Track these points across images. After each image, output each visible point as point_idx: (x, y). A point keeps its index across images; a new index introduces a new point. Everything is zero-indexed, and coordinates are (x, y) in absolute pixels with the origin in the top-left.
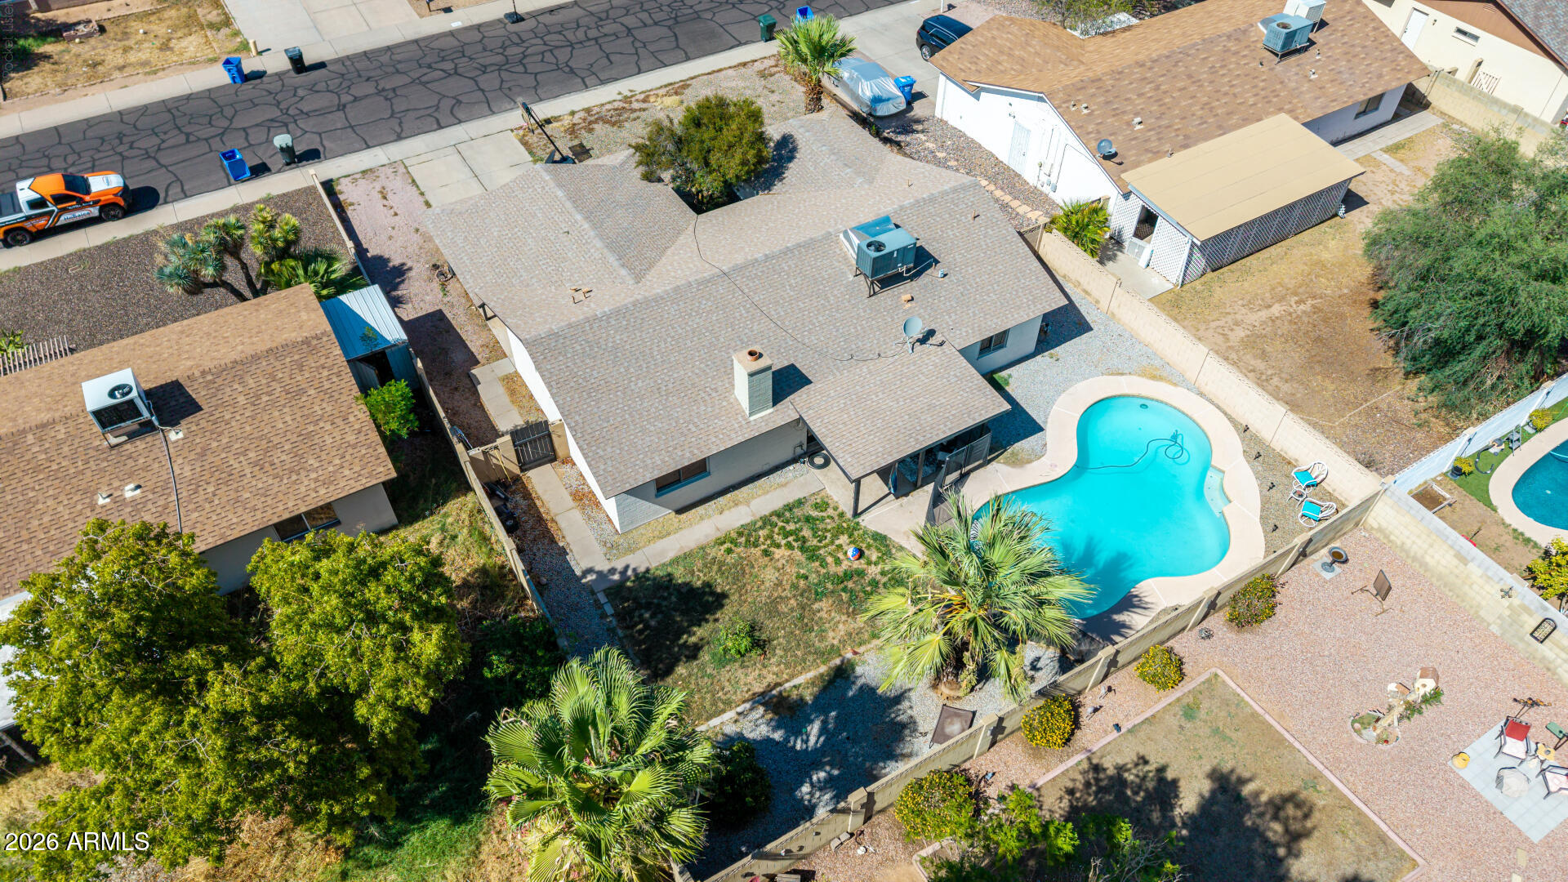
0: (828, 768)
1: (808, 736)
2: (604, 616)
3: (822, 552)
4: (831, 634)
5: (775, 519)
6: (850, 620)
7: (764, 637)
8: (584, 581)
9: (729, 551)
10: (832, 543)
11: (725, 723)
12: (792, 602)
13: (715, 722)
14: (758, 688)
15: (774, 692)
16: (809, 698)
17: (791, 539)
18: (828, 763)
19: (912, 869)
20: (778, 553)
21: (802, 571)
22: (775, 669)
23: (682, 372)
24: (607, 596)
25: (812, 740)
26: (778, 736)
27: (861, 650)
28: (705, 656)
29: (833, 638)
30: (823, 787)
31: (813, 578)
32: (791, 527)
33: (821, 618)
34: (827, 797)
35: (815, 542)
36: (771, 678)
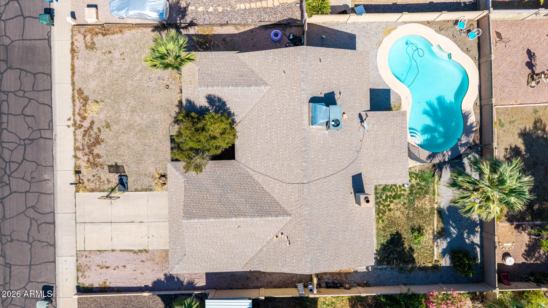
0: (465, 232)
1: (453, 232)
2: (386, 269)
3: (398, 193)
4: (426, 207)
5: (378, 200)
6: (425, 198)
7: (417, 227)
8: (370, 270)
9: (383, 221)
10: (397, 188)
11: (437, 252)
12: (410, 212)
13: (435, 253)
14: (432, 237)
15: (435, 233)
16: (442, 225)
17: (389, 200)
18: (464, 231)
19: (500, 226)
20: (392, 206)
21: (402, 203)
22: (429, 228)
24: (380, 265)
25: (455, 231)
26: (449, 240)
27: (436, 201)
28: (414, 247)
29: (428, 207)
30: (469, 237)
31: (406, 201)
32: (384, 197)
33: (420, 206)
34: (472, 236)
35: (394, 193)
36: (431, 231)
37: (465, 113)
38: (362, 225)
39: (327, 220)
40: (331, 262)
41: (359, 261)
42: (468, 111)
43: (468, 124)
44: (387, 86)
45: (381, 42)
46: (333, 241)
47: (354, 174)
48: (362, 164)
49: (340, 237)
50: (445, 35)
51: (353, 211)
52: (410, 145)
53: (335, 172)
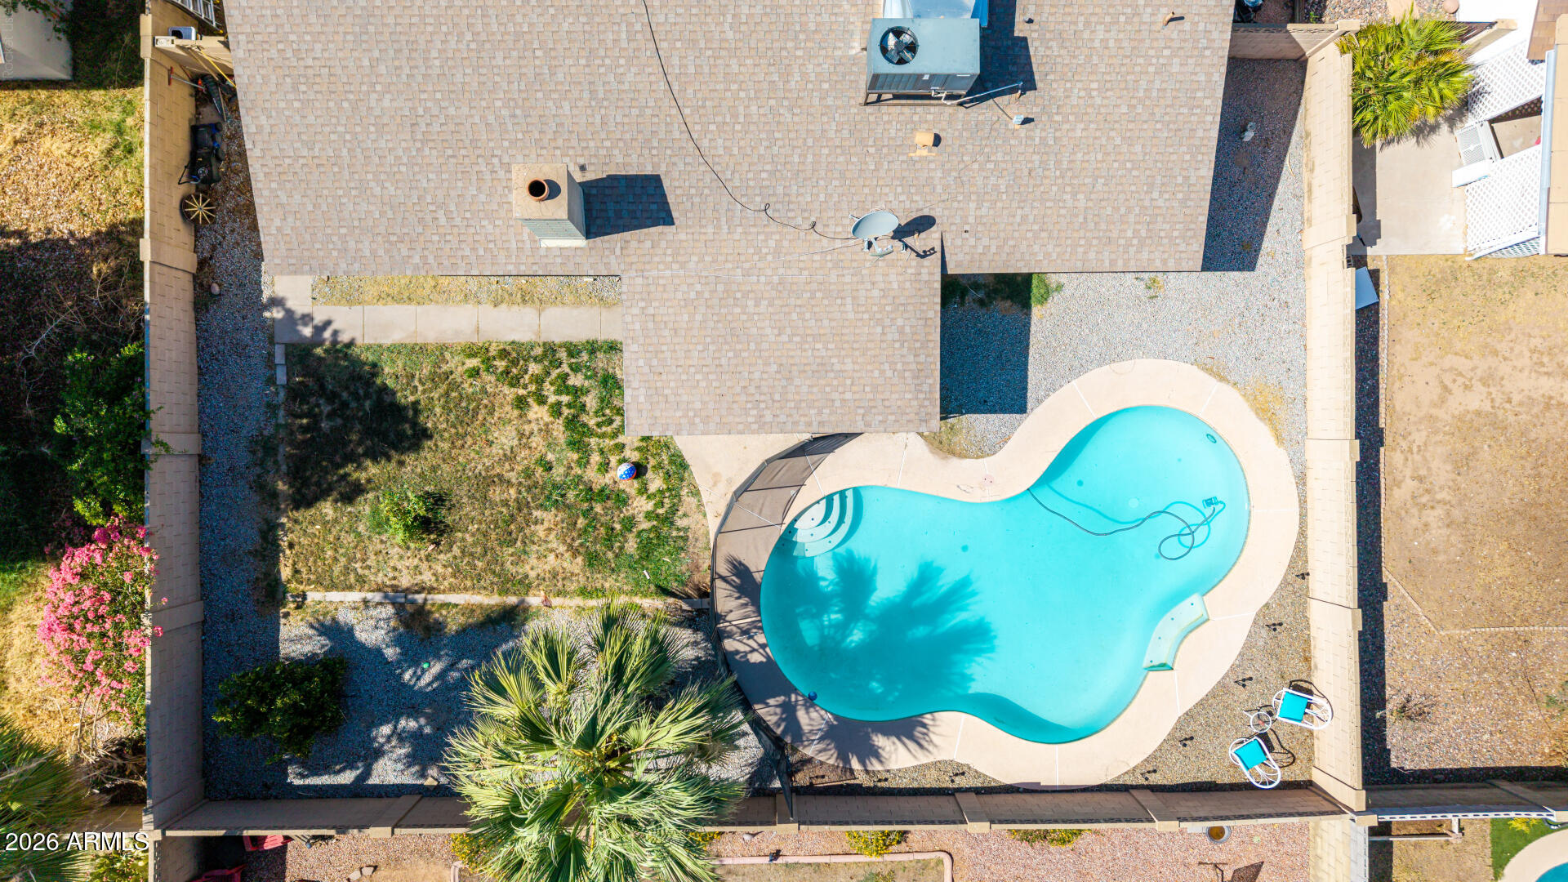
0: (422, 721)
1: (424, 671)
2: (271, 380)
3: (593, 441)
4: (533, 561)
5: (562, 354)
6: (568, 555)
7: (449, 520)
8: (267, 314)
9: (475, 373)
10: (615, 435)
11: (343, 603)
12: (512, 491)
13: (335, 596)
14: (405, 581)
15: (420, 598)
16: (452, 627)
17: (565, 399)
18: (427, 717)
19: (446, 873)
20: (538, 412)
21: (550, 457)
22: (440, 570)
23: (465, 110)
24: (287, 356)
25: (427, 678)
26: (390, 653)
27: (556, 601)
28: (364, 506)
29: (533, 567)
30: (402, 737)
31: (558, 472)
32: (576, 380)
33: (533, 534)
34: (403, 751)
35: (592, 422)
36: (427, 578)
37: (924, 726)
38: (443, 221)
39: (461, 35)
40: (273, 53)
41: (284, 199)
42: (931, 735)
43: (880, 741)
44: (1039, 401)
45: (1223, 379)
46: (366, 63)
47: (666, 183)
48: (710, 230)
49: (386, 103)
50: (1249, 645)
51: (501, 174)
52: (793, 491)
53: (675, 88)
